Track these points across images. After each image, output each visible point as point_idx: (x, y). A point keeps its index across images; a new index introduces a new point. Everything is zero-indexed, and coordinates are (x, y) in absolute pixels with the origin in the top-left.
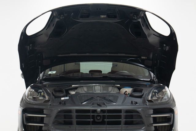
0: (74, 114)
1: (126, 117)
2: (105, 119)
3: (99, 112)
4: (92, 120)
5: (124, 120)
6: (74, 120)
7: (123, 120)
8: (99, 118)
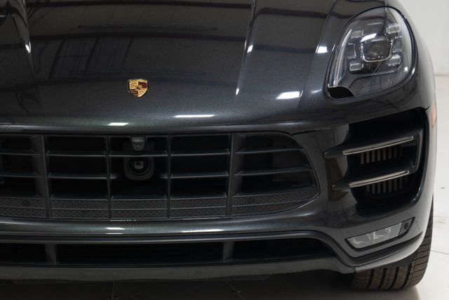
0: (42, 156)
1: (247, 163)
2: (165, 172)
3: (141, 148)
4: (113, 177)
5: (240, 174)
6: (43, 177)
7: (234, 175)
8: (141, 167)
